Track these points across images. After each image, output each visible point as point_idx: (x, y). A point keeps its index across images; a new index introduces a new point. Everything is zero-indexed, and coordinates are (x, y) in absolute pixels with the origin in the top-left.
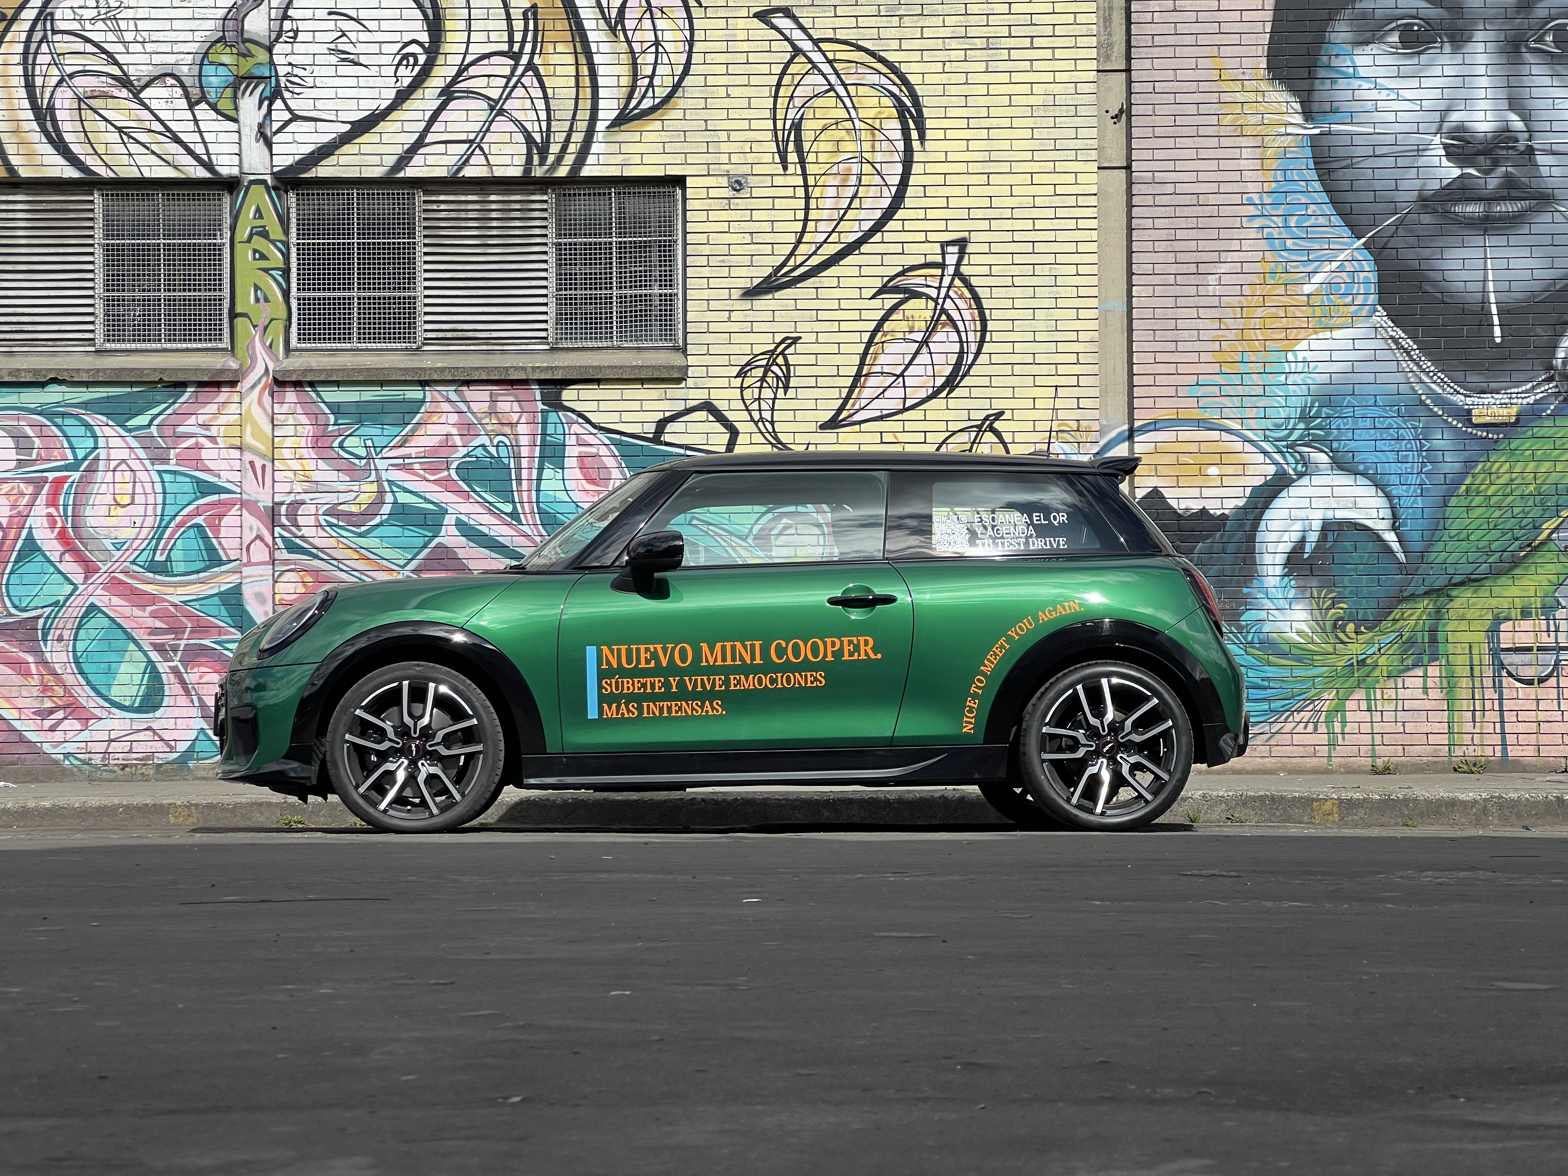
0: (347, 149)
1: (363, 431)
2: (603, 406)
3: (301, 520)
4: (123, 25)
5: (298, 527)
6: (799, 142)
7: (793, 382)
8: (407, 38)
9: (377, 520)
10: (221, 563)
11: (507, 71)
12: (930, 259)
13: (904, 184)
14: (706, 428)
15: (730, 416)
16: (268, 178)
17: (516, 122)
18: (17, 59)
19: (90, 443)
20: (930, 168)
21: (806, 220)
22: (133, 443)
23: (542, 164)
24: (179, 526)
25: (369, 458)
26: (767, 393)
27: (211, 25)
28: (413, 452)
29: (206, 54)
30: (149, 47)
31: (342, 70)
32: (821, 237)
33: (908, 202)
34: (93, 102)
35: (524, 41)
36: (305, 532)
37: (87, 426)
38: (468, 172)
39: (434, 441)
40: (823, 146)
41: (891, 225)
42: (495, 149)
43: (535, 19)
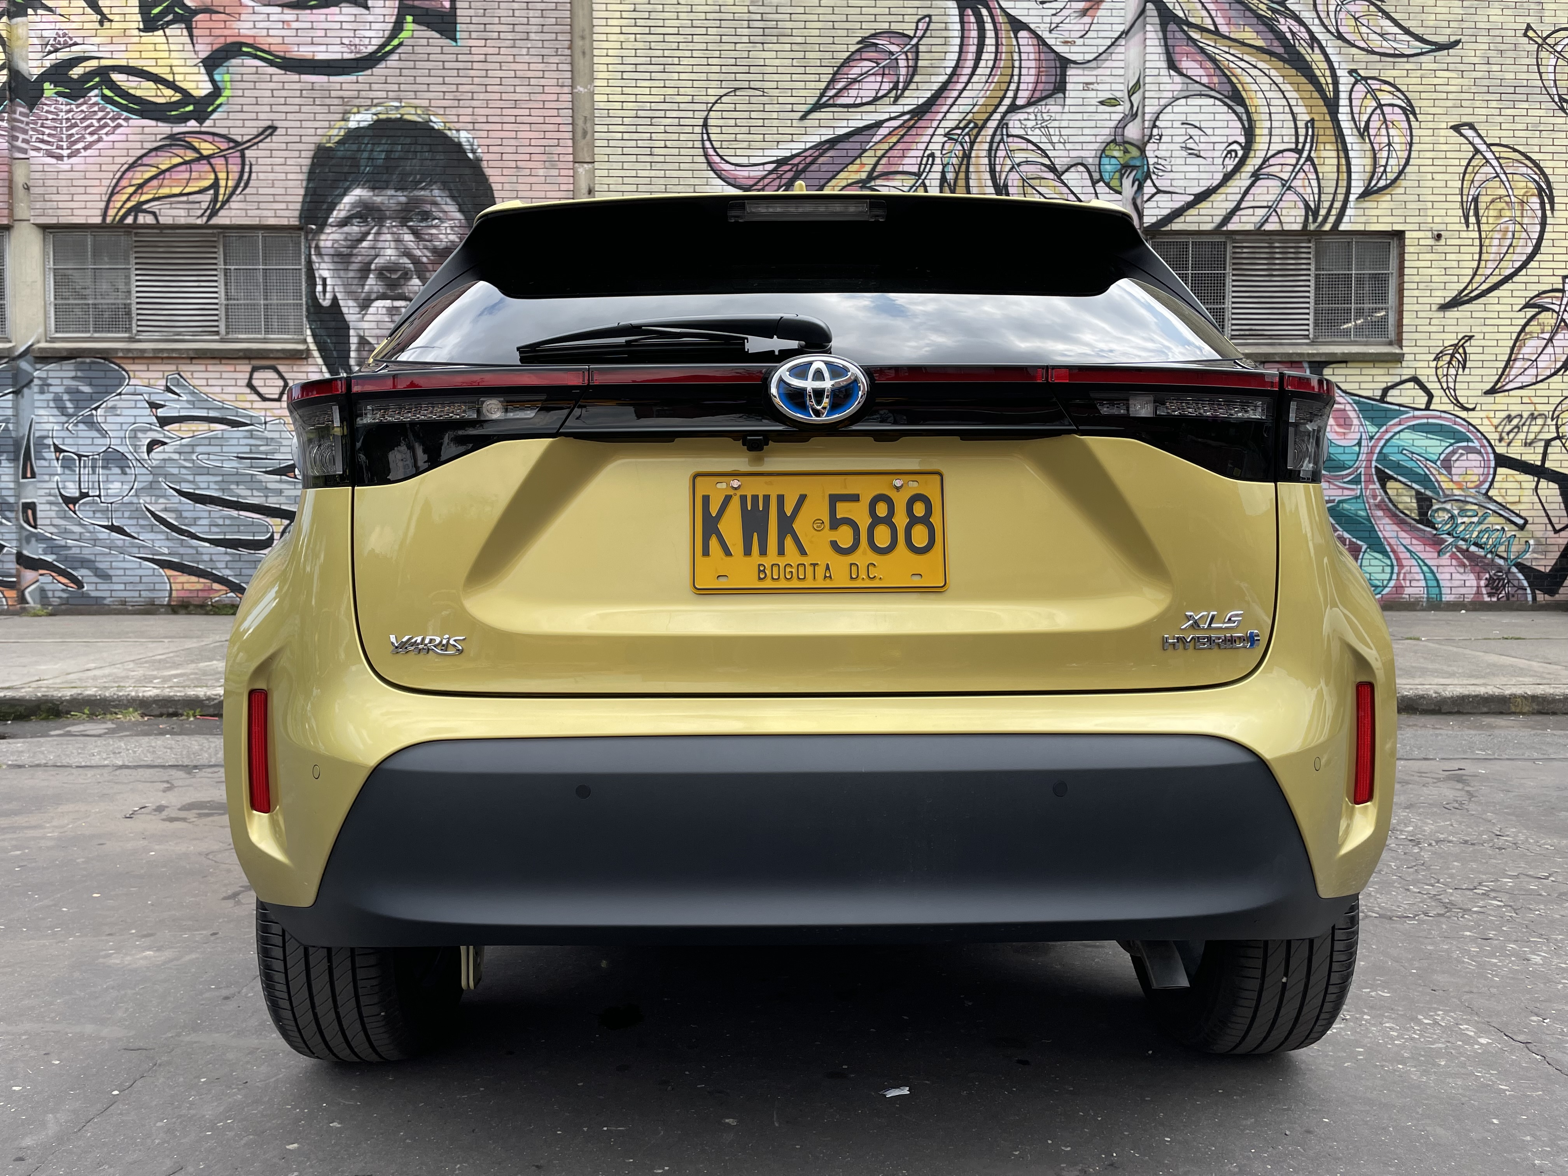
0: (1192, 211)
2: (1349, 379)
4: (1052, 131)
6: (1476, 209)
7: (1468, 364)
8: (1231, 140)
11: (1294, 161)
12: (1555, 286)
13: (1540, 238)
14: (1413, 393)
15: (1429, 386)
17: (1298, 194)
18: (984, 153)
20: (1557, 228)
21: (1480, 260)
23: (1315, 221)
26: (1452, 371)
27: (1107, 131)
29: (1104, 151)
30: (1068, 146)
31: (1189, 161)
32: (1489, 272)
33: (1543, 250)
34: (1032, 182)
35: (1305, 142)
38: (1267, 227)
40: (1492, 213)
41: (1533, 264)
42: (1284, 212)
43: (1313, 128)
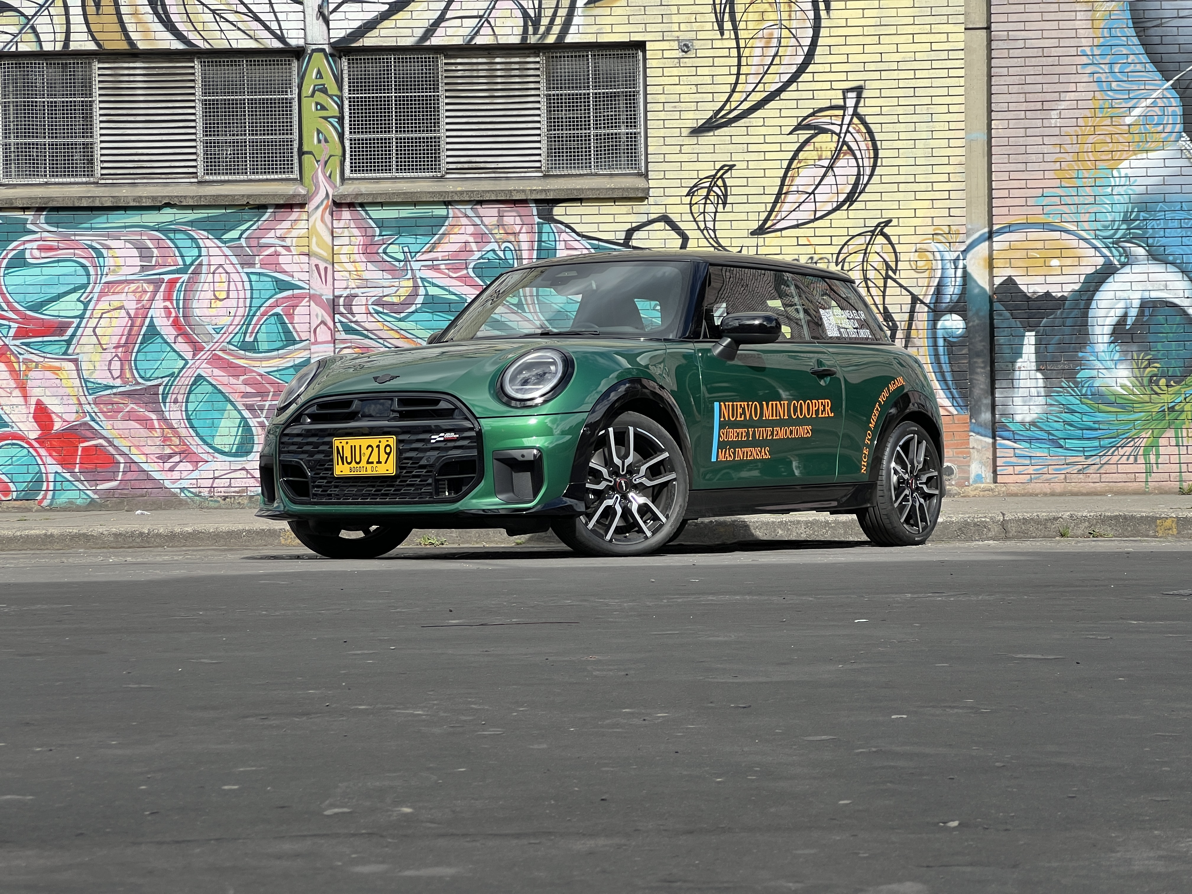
0: (386, 24)
1: (401, 240)
2: (585, 219)
3: (355, 309)
5: (352, 314)
6: (732, 13)
7: (730, 199)
9: (413, 308)
10: (294, 342)
12: (834, 103)
13: (814, 44)
14: (664, 235)
15: (682, 226)
16: (327, 48)
17: (515, 1)
19: (195, 252)
20: (834, 32)
21: (738, 74)
22: (228, 252)
23: (535, 33)
24: (263, 315)
25: (406, 261)
26: (710, 208)
28: (440, 255)
32: (750, 87)
33: (817, 59)
36: (358, 318)
37: (193, 239)
38: (479, 40)
39: (456, 247)
40: (751, 16)
41: (804, 77)
42: (499, 22)
